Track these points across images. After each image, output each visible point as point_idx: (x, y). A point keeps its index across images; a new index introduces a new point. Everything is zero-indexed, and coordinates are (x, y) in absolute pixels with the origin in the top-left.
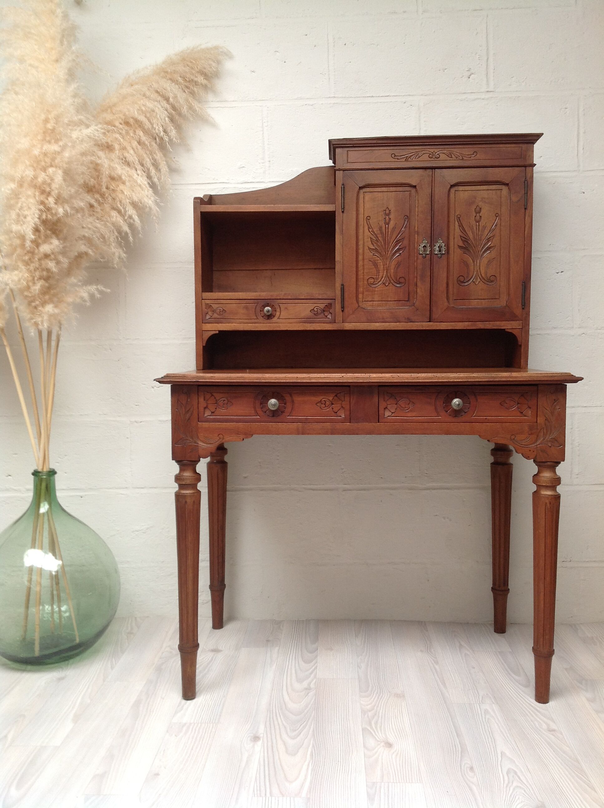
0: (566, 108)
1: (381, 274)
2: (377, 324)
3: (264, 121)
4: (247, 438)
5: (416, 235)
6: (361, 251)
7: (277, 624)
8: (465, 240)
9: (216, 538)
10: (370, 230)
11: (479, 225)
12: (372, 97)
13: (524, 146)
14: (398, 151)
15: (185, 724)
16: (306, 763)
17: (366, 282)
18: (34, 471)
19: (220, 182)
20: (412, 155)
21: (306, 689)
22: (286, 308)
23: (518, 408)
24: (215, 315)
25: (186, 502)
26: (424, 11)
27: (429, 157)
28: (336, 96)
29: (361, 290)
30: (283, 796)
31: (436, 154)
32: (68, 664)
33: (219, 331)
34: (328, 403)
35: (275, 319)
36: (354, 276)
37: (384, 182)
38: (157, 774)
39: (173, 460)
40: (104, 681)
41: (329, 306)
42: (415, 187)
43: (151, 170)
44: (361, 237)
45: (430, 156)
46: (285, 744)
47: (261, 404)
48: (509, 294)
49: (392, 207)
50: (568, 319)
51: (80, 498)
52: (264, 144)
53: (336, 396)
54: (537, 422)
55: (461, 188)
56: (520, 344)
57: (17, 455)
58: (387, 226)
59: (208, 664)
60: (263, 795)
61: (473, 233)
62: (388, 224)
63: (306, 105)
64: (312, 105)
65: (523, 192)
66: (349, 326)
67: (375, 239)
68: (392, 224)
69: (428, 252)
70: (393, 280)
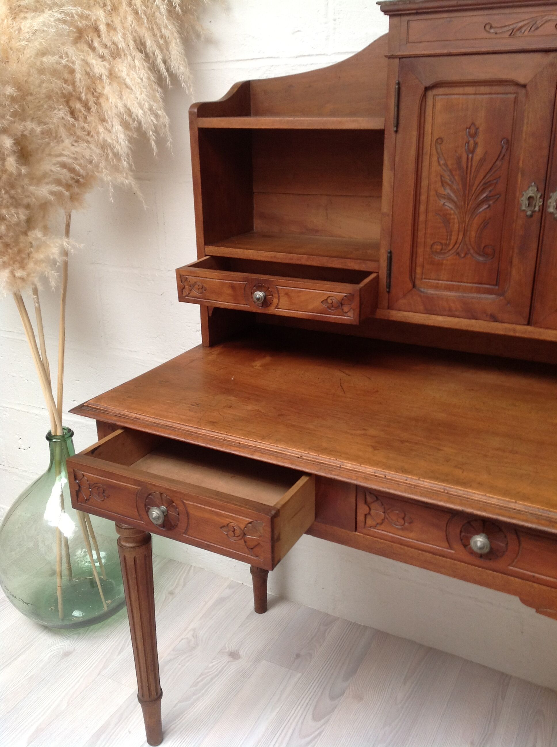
1: (454, 238)
5: (520, 175)
6: (423, 198)
7: (328, 622)
10: (442, 162)
14: (496, 18)
17: (428, 250)
18: (47, 433)
20: (524, 24)
36: (409, 239)
42: (524, 86)
44: (424, 174)
49: (481, 121)
58: (470, 156)
62: (473, 152)
66: (397, 316)
67: (448, 178)
68: (479, 152)
69: (537, 209)
70: (473, 248)
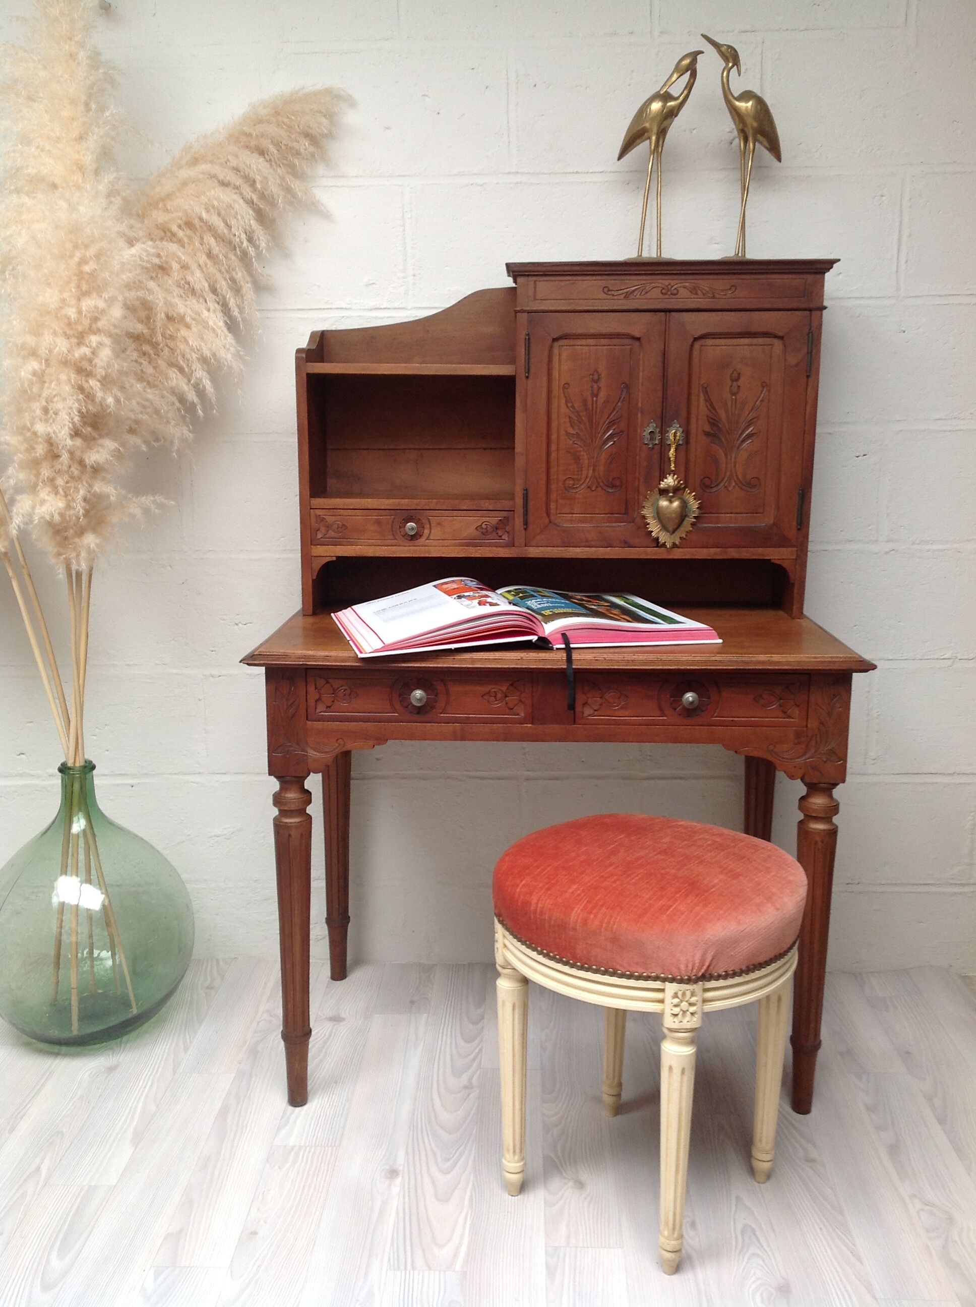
0: (882, 196)
1: (585, 472)
2: (578, 550)
3: (405, 211)
4: (379, 744)
5: (639, 415)
6: (554, 437)
7: (427, 970)
8: (713, 422)
9: (335, 853)
10: (569, 405)
11: (736, 399)
12: (577, 173)
13: (810, 278)
14: (613, 282)
15: (293, 1147)
16: (463, 1214)
17: (561, 485)
18: (61, 765)
19: (337, 307)
20: (636, 289)
21: (466, 1087)
22: (439, 524)
23: (780, 706)
24: (331, 533)
25: (290, 835)
26: (662, 33)
27: (662, 293)
28: (520, 171)
29: (553, 496)
30: (430, 1268)
31: (673, 288)
32: (121, 1042)
33: (338, 557)
34: (499, 695)
35: (422, 541)
36: (544, 476)
37: (592, 331)
38: (255, 1233)
39: (270, 774)
40: (175, 1073)
41: (504, 523)
42: (639, 339)
43: (229, 299)
44: (554, 416)
45: (663, 291)
46: (433, 1182)
47: (400, 695)
48: (778, 508)
49: (602, 368)
50: (870, 528)
51: (131, 788)
52: (405, 248)
53: (512, 685)
54: (807, 726)
55: (710, 342)
56: (792, 581)
57: (32, 724)
58: (595, 399)
59: (325, 1043)
60: (402, 1267)
61: (726, 412)
62: (597, 396)
63: (472, 184)
64: (481, 185)
65: (805, 351)
66: (534, 552)
67: (576, 419)
68: (602, 395)
69: (657, 442)
70: (603, 482)
